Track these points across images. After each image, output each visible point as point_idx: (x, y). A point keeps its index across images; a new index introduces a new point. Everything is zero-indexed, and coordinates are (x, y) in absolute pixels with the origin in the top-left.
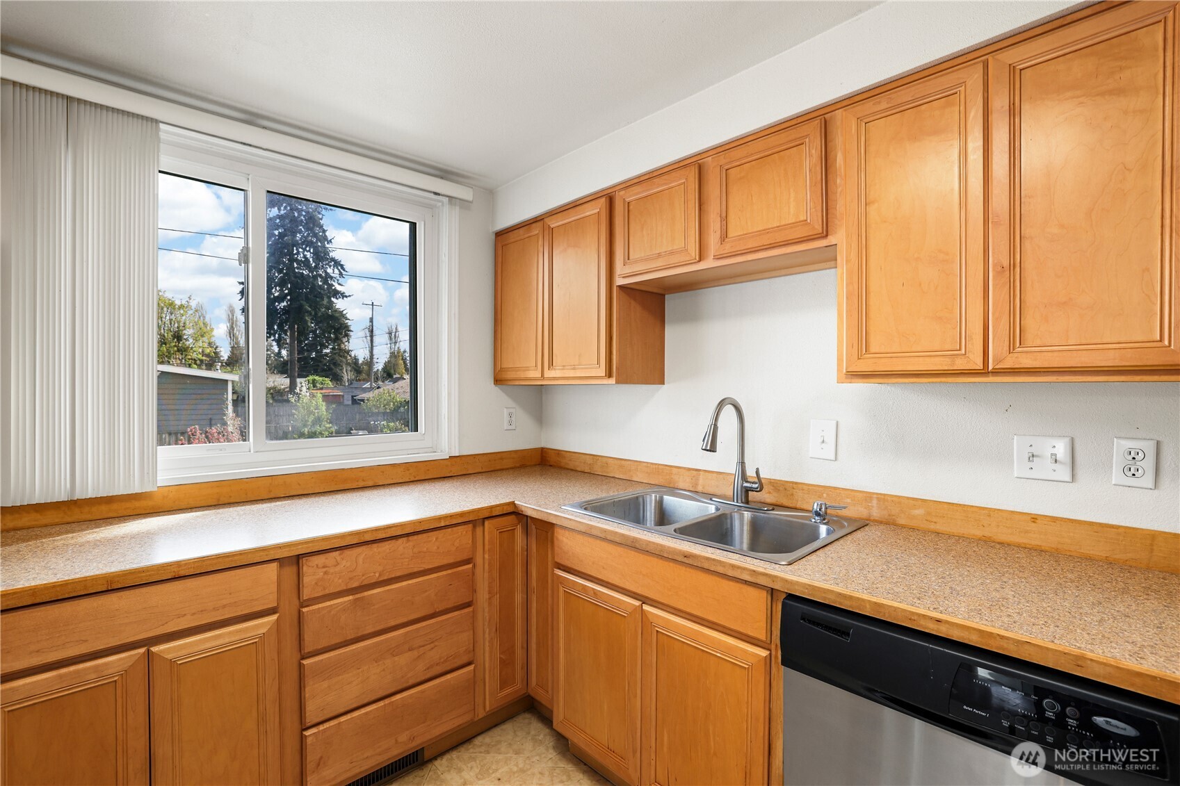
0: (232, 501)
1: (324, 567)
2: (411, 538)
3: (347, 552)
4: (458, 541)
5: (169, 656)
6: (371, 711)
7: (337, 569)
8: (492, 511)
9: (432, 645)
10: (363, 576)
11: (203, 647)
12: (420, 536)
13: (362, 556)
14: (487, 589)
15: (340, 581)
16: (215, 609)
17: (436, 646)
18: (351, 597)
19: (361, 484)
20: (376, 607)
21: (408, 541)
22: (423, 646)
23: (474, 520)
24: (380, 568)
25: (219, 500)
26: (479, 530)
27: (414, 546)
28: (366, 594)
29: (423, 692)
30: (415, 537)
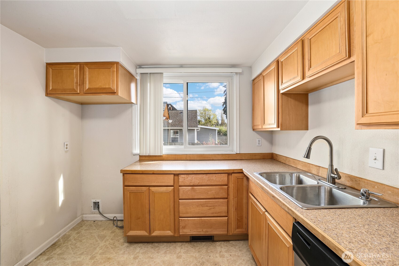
0: (178, 159)
1: (184, 178)
2: (208, 175)
3: (190, 175)
4: (222, 178)
5: (152, 190)
6: (196, 219)
7: (187, 179)
8: (234, 171)
9: (214, 207)
10: (194, 182)
11: (159, 190)
12: (210, 175)
13: (194, 177)
14: (233, 195)
15: (188, 182)
16: (161, 182)
17: (215, 208)
18: (191, 187)
19: (209, 159)
20: (198, 192)
21: (207, 175)
22: (211, 206)
23: (229, 173)
24: (199, 181)
25: (175, 159)
26: (230, 176)
27: (208, 177)
28: (195, 187)
29: (211, 219)
30: (209, 175)
